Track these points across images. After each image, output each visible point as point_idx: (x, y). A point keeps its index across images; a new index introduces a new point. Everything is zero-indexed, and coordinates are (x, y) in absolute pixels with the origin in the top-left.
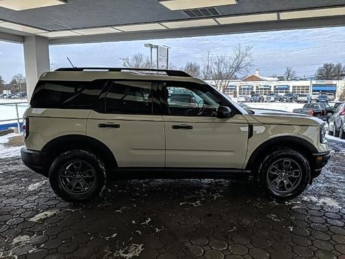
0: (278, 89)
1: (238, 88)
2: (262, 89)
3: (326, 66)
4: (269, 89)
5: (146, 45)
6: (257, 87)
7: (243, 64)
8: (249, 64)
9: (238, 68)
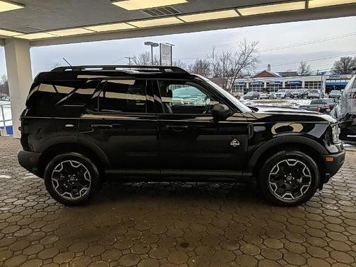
0: (289, 85)
1: (247, 85)
2: (273, 85)
3: (343, 60)
4: (280, 85)
5: (146, 43)
6: (268, 83)
7: (249, 60)
8: (255, 60)
9: (244, 64)
